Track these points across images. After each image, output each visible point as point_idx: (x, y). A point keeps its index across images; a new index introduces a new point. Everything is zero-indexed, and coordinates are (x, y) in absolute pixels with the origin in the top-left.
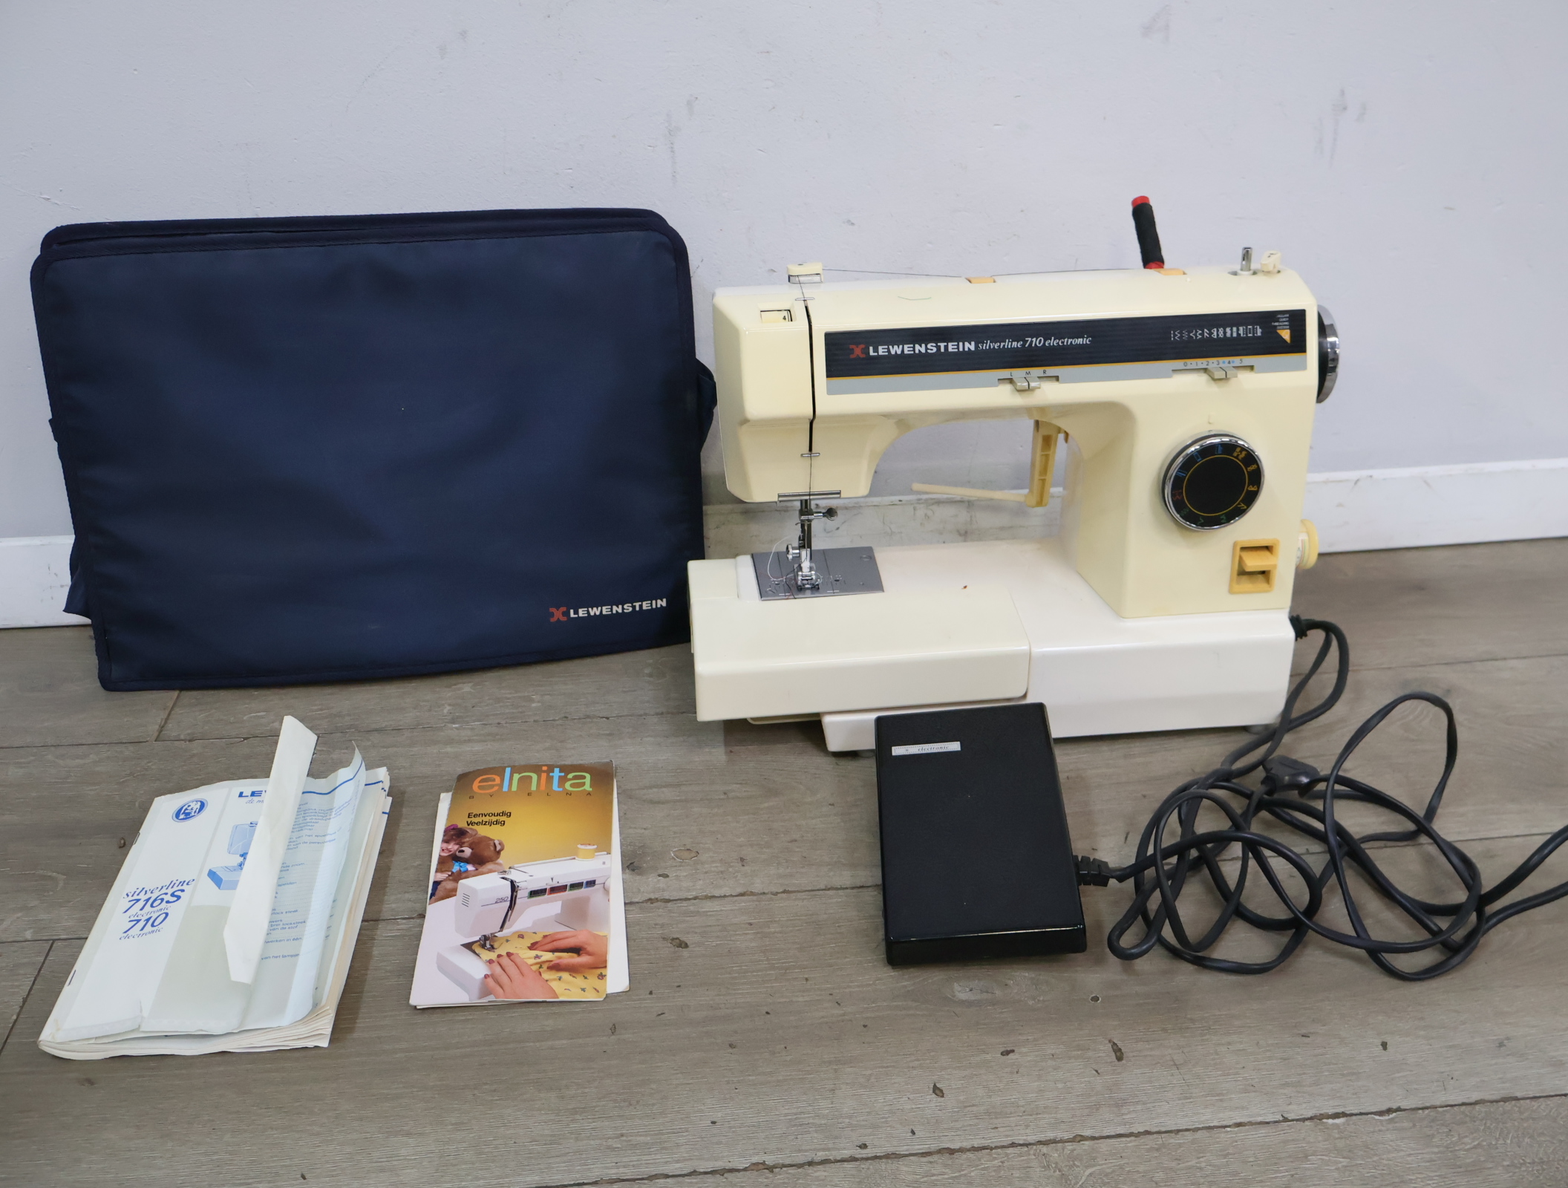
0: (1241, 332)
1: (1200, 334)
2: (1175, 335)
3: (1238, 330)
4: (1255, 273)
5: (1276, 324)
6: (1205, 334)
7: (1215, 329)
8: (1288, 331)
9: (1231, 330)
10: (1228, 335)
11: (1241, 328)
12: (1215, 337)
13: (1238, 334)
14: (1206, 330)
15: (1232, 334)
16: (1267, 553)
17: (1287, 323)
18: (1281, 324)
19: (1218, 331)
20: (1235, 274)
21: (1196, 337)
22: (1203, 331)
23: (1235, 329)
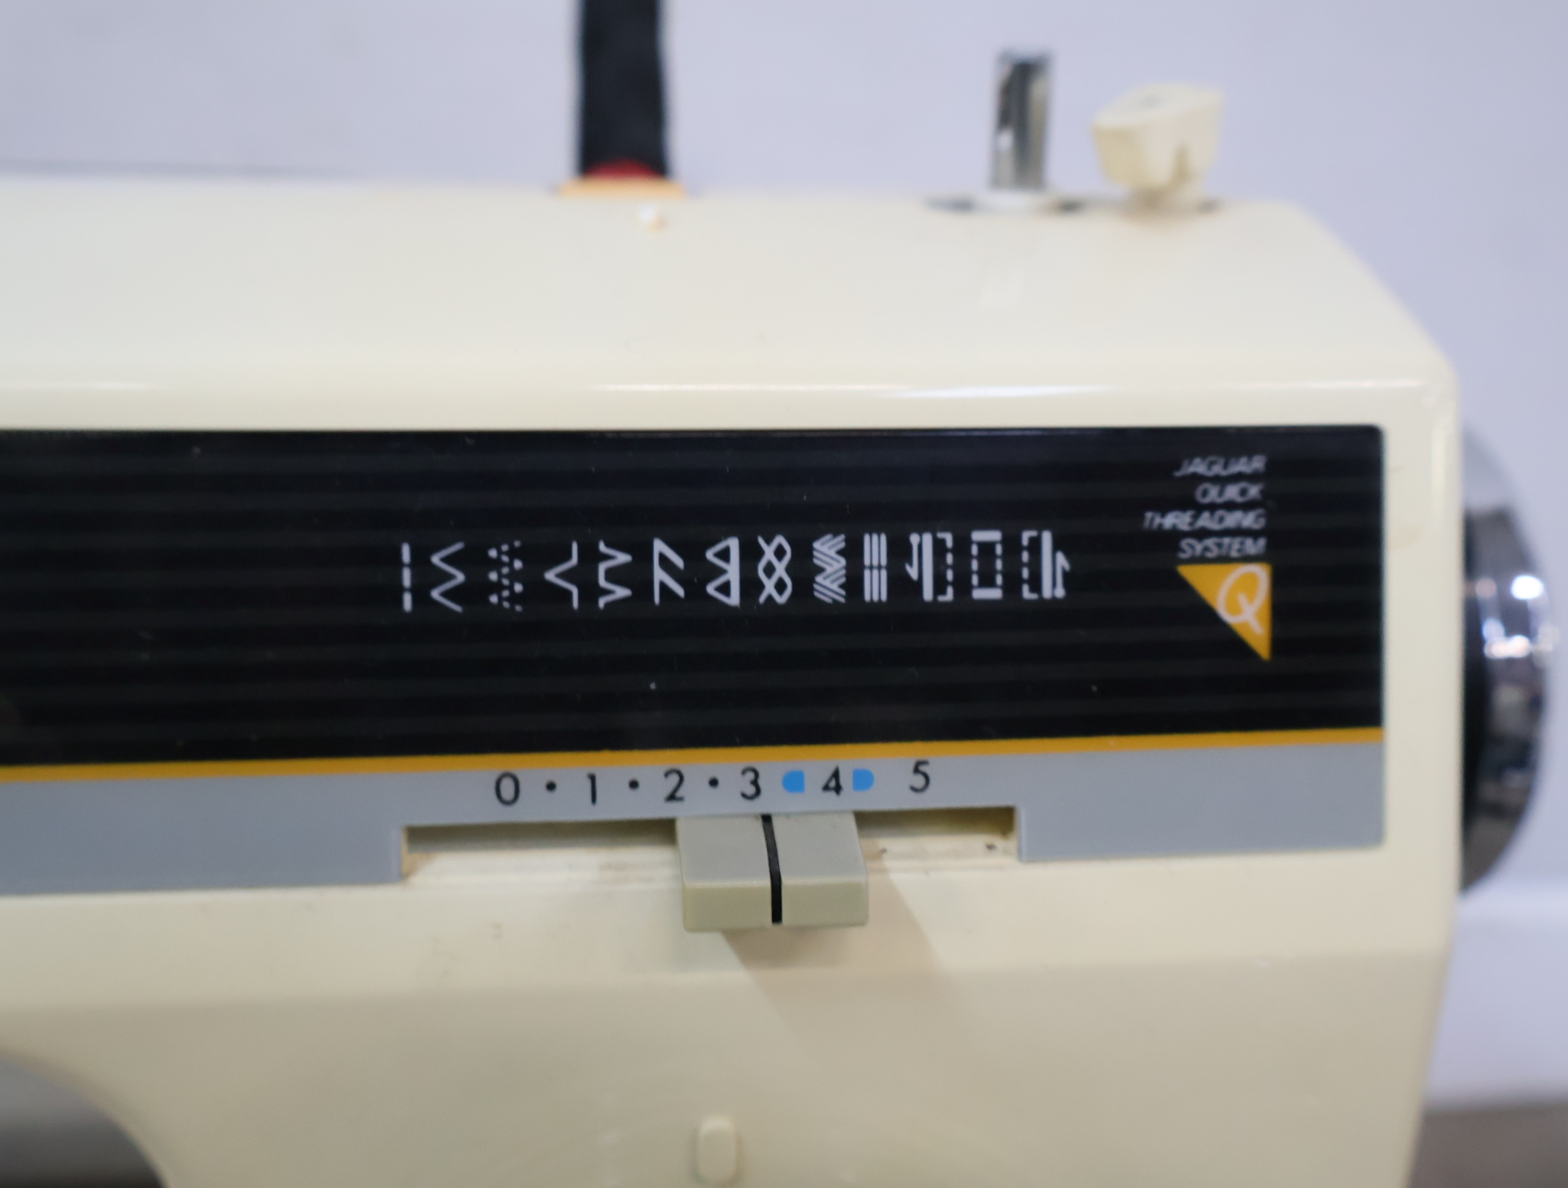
0: (923, 568)
1: (613, 575)
2: (424, 577)
3: (899, 552)
4: (1069, 207)
5: (1175, 520)
6: (659, 575)
7: (733, 544)
8: (1260, 574)
9: (853, 553)
10: (829, 585)
11: (922, 543)
12: (734, 599)
13: (901, 585)
14: (659, 546)
15: (853, 582)
17: (1249, 520)
18: (1205, 521)
19: (751, 555)
20: (963, 206)
21: (591, 591)
22: (642, 555)
23: (875, 548)
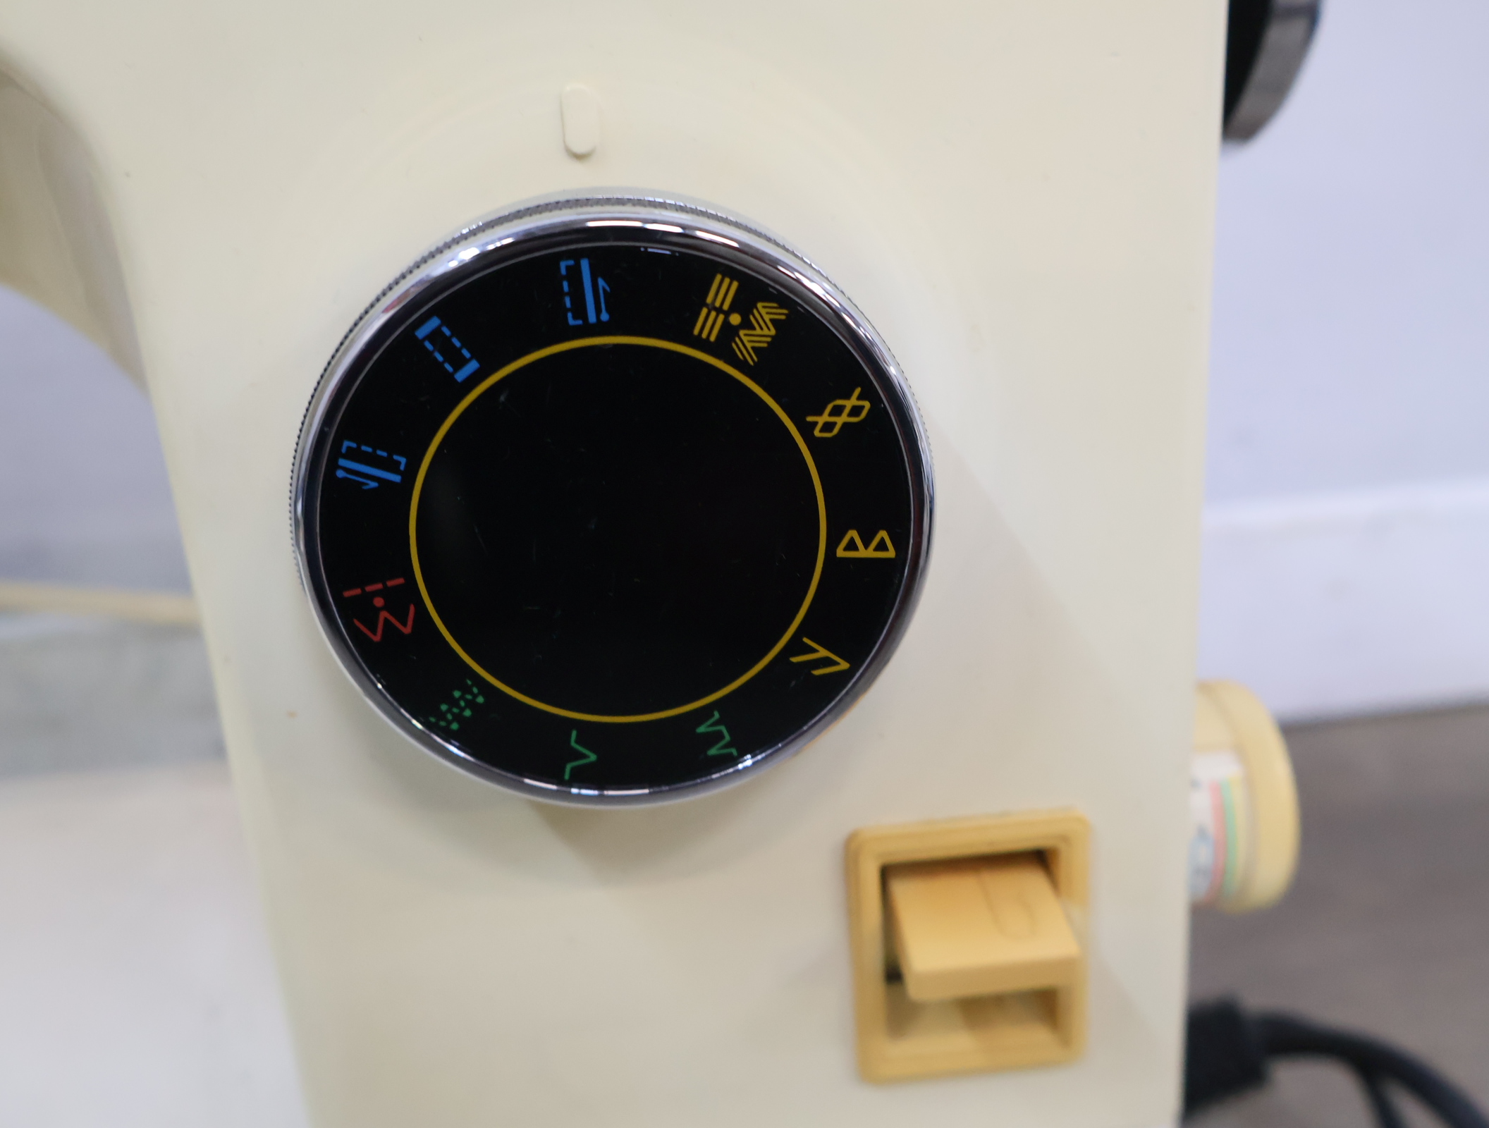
16: (1032, 882)
